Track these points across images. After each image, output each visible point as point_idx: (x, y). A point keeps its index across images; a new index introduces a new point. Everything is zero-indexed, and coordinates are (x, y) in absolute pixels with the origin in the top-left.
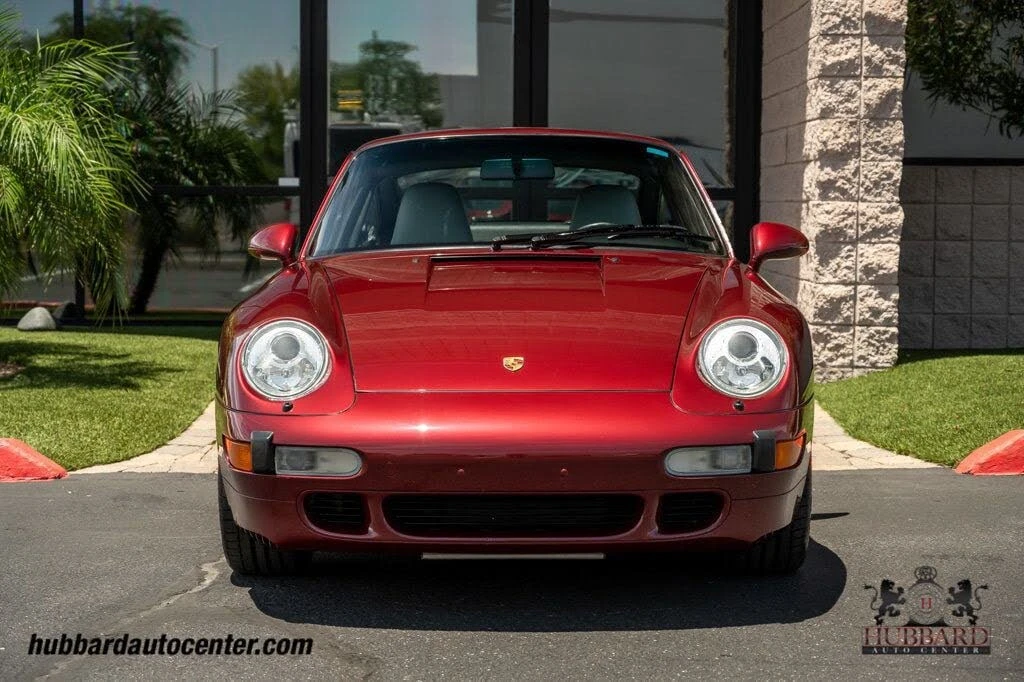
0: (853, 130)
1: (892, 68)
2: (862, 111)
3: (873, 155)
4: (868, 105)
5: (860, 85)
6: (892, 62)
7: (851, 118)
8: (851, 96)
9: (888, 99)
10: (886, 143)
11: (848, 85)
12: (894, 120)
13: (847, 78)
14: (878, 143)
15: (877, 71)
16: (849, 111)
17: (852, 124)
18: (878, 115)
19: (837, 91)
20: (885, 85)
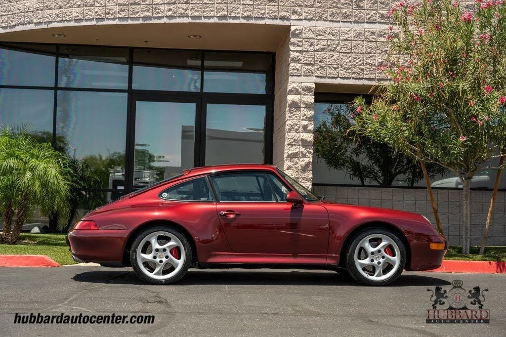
0: (297, 173)
1: (309, 155)
2: (300, 168)
3: (303, 181)
4: (301, 166)
5: (299, 160)
6: (309, 153)
7: (296, 170)
8: (297, 163)
9: (307, 164)
10: (307, 178)
11: (296, 160)
12: (309, 171)
13: (295, 158)
14: (305, 178)
15: (304, 156)
16: (296, 168)
17: (297, 171)
18: (304, 169)
19: (292, 162)
20: (307, 160)
